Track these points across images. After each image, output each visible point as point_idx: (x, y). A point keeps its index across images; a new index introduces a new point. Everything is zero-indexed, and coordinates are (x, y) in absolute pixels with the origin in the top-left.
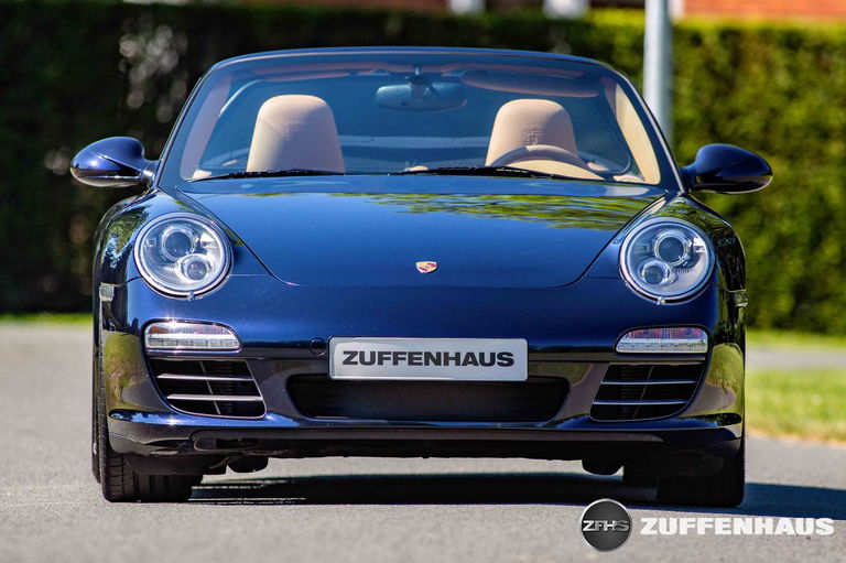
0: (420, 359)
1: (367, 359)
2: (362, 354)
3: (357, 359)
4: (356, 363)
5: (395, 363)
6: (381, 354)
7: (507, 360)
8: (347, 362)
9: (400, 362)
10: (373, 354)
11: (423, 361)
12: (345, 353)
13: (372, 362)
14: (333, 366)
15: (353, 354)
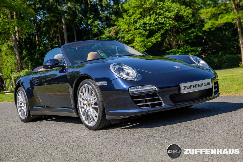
0: (197, 86)
1: (188, 88)
2: (187, 86)
3: (186, 88)
4: (186, 89)
5: (193, 88)
6: (190, 86)
7: (209, 83)
8: (184, 89)
9: (194, 87)
10: (189, 86)
11: (198, 86)
12: (184, 87)
13: (189, 88)
14: (182, 91)
15: (185, 87)
